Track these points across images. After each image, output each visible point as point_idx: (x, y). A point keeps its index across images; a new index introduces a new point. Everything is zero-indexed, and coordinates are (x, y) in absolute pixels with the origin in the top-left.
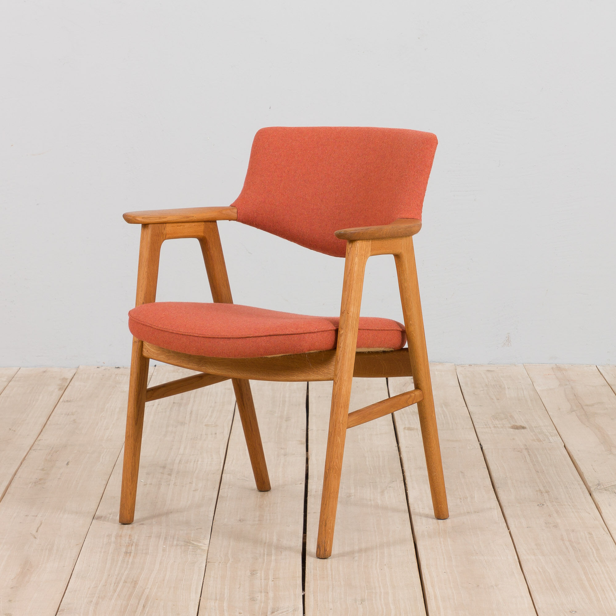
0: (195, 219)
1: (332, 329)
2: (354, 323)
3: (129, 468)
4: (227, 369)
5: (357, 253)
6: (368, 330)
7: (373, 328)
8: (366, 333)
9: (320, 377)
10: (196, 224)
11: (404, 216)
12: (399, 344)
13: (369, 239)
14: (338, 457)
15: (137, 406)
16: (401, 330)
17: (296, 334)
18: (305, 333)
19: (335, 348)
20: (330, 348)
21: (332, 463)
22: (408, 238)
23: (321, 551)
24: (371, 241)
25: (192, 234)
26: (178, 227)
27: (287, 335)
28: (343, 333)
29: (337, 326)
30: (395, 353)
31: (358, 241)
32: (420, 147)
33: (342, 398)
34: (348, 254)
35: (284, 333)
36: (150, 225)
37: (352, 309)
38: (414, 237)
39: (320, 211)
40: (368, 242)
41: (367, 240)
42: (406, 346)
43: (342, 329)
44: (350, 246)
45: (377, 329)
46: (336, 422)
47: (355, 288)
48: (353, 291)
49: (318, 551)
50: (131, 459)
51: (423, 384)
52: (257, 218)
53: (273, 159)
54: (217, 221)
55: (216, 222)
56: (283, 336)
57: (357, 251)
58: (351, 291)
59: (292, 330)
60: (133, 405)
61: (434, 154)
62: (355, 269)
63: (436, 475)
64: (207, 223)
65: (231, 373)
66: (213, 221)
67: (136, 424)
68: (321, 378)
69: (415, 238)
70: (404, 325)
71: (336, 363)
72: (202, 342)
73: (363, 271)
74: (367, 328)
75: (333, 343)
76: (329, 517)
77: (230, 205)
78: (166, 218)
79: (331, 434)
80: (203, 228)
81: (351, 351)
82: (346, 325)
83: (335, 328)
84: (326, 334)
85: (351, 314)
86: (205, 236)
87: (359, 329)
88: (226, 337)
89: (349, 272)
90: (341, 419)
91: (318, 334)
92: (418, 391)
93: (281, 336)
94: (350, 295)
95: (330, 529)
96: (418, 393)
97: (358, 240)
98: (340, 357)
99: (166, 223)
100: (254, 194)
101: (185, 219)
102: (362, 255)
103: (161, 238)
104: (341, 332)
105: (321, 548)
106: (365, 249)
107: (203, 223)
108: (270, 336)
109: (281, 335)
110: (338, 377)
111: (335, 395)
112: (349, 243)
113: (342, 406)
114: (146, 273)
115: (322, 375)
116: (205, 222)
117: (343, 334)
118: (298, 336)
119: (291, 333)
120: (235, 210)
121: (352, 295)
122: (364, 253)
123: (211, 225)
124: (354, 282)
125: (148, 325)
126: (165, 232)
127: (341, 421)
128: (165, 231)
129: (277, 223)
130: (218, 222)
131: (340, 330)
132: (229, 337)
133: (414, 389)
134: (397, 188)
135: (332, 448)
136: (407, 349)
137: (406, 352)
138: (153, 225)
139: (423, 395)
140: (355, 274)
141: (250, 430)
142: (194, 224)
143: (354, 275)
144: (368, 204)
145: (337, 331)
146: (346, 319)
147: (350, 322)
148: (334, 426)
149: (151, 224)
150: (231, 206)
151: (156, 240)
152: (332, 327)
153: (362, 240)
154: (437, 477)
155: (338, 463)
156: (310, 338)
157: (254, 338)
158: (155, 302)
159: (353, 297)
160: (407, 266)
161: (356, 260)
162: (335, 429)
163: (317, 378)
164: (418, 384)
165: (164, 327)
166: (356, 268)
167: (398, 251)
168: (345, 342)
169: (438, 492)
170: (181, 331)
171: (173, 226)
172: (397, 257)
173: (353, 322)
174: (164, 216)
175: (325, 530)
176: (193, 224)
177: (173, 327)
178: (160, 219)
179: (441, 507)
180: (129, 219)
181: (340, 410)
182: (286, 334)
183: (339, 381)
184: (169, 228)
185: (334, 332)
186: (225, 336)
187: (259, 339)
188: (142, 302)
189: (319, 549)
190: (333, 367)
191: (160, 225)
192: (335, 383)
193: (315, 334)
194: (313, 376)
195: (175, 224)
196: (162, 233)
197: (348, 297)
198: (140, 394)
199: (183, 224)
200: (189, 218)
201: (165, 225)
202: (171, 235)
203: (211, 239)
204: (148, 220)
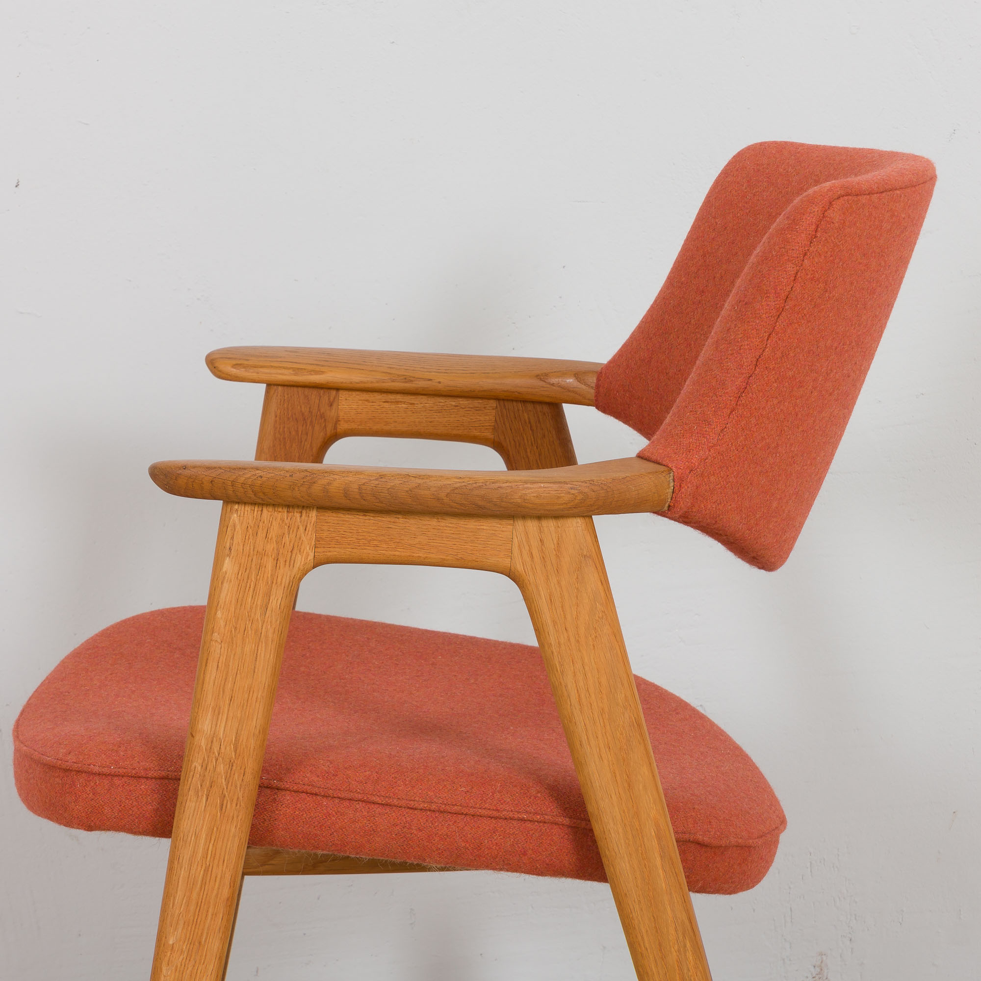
0: (444, 386)
10: (463, 402)
26: (386, 405)
36: (275, 387)
54: (563, 405)
64: (506, 405)
80: (491, 417)
84: (144, 786)
86: (500, 443)
99: (338, 389)
103: (317, 427)
107: (493, 403)
116: (497, 399)
126: (332, 414)
138: (285, 388)
142: (453, 403)
149: (276, 384)
151: (293, 433)
156: (88, 789)
171: (367, 401)
176: (450, 402)
178: (295, 374)
184: (349, 405)
195: (376, 394)
196: (322, 416)
200: (412, 381)
201: (334, 393)
202: (358, 425)
203: (526, 452)
204: (250, 374)
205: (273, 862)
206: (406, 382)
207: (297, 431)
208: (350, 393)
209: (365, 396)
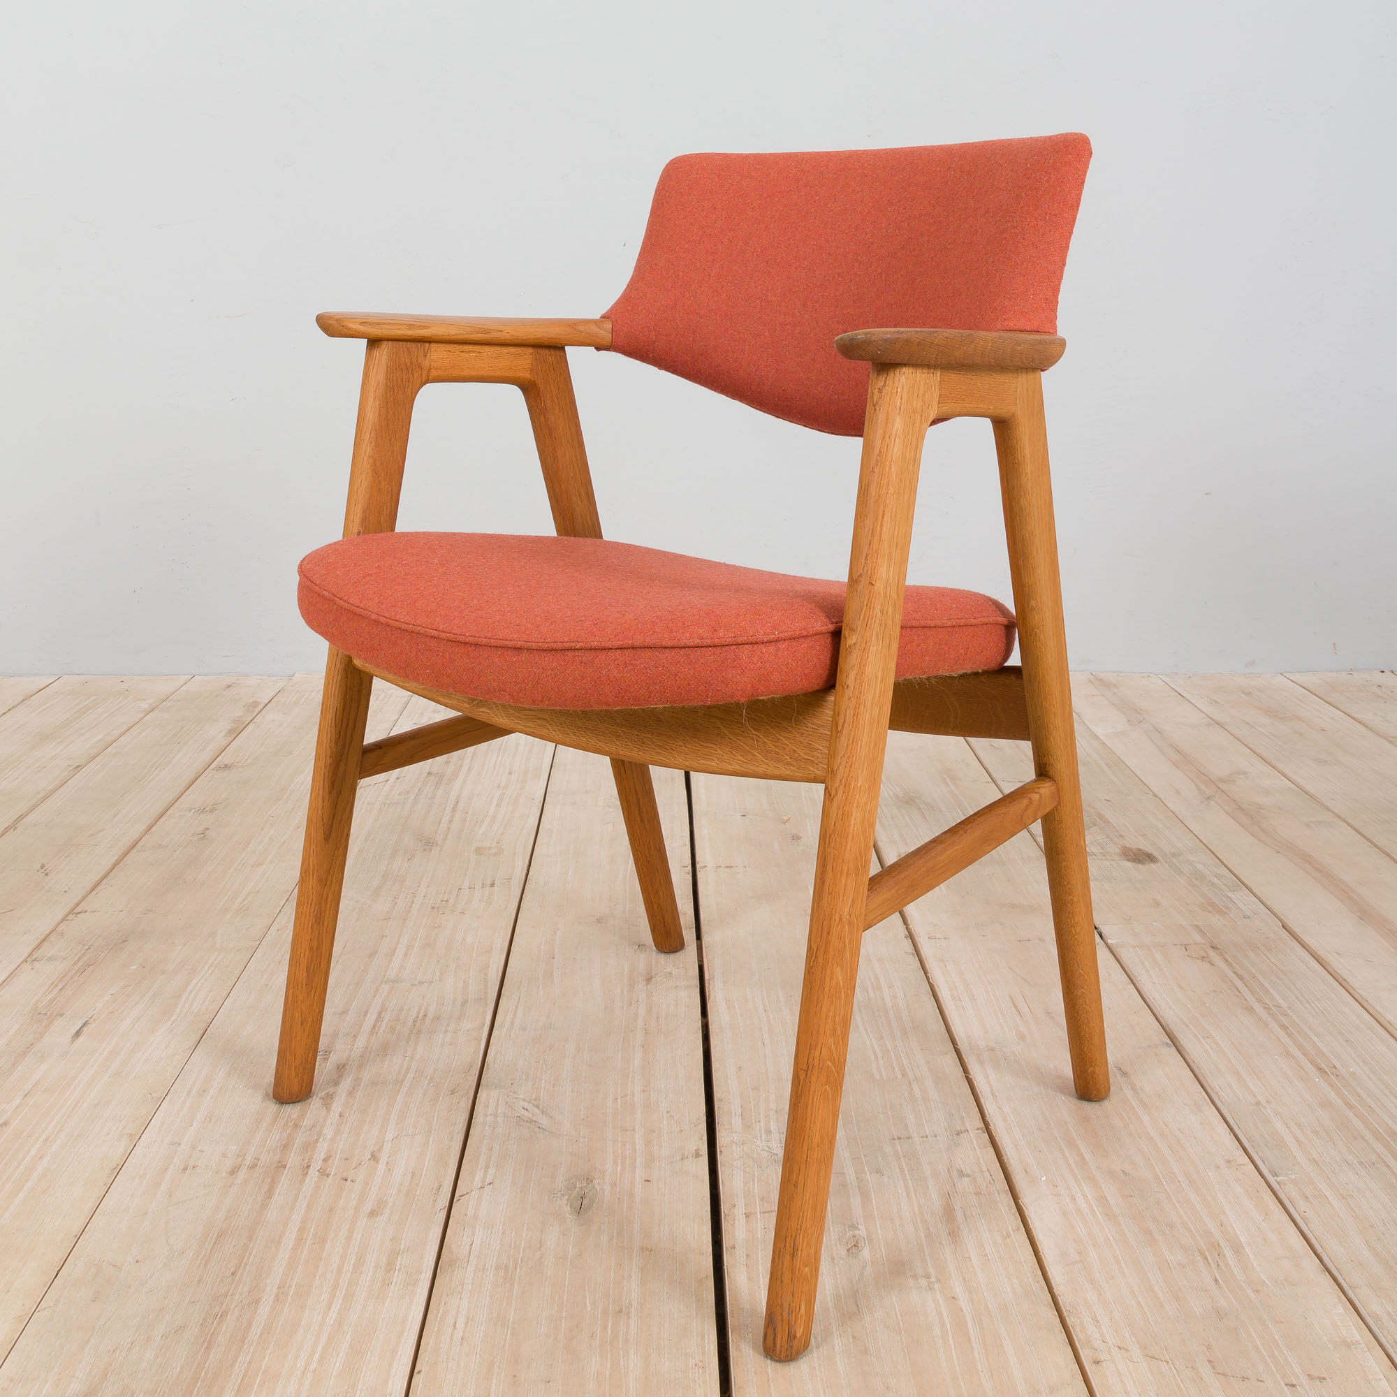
0: (508, 336)
1: (824, 629)
2: (890, 612)
3: (302, 955)
4: (539, 719)
5: (901, 404)
6: (924, 627)
7: (939, 623)
8: (919, 636)
9: (784, 771)
10: (512, 350)
11: (1011, 325)
12: (999, 659)
13: (935, 367)
14: (834, 1030)
15: (330, 793)
16: (1005, 621)
17: (710, 647)
18: (740, 642)
19: (830, 683)
20: (816, 688)
21: (818, 1052)
22: (1031, 376)
23: (779, 1336)
24: (939, 374)
25: (498, 373)
27: (684, 647)
28: (854, 644)
29: (837, 619)
30: (982, 679)
31: (904, 369)
32: (1050, 159)
33: (848, 846)
34: (874, 406)
35: (675, 643)
36: (386, 342)
37: (884, 572)
38: (1045, 376)
39: (799, 328)
40: (932, 375)
41: (928, 366)
42: (1015, 660)
43: (852, 630)
44: (881, 383)
45: (950, 623)
46: (831, 919)
47: (894, 509)
48: (886, 517)
49: (768, 1336)
50: (310, 930)
51: (1059, 766)
52: (657, 344)
53: (696, 215)
54: (566, 347)
55: (563, 349)
56: (674, 652)
57: (901, 399)
58: (880, 517)
59: (701, 631)
60: (321, 791)
61: (1085, 175)
62: (893, 451)
63: (1083, 993)
64: (541, 351)
65: (547, 731)
66: (555, 348)
67: (327, 840)
68: (788, 773)
69: (1048, 378)
70: (1014, 612)
71: (834, 733)
72: (447, 655)
73: (916, 460)
74: (923, 623)
75: (825, 674)
76: (804, 1227)
77: (600, 316)
78: (427, 327)
79: (816, 957)
80: (529, 361)
81: (879, 697)
82: (864, 619)
83: (831, 627)
84: (805, 644)
85: (879, 586)
86: (534, 381)
87: (902, 627)
88: (510, 644)
89: (877, 461)
90: (847, 909)
91: (782, 646)
92: (1048, 784)
93: (667, 650)
94: (879, 528)
95: (806, 1266)
96: (1046, 789)
97: (905, 365)
98: (846, 715)
99: (430, 342)
100: (652, 290)
101: (479, 335)
102: (915, 412)
103: (417, 376)
104: (850, 639)
105: (779, 1329)
106: (924, 395)
107: (530, 350)
108: (633, 648)
109: (666, 648)
110: (839, 777)
111: (830, 835)
112: (878, 374)
113: (848, 870)
114: (371, 461)
115: (793, 766)
116: (534, 346)
117: (858, 646)
118: (718, 651)
119: (697, 641)
120: (609, 326)
121: (884, 529)
122: (919, 406)
123: (550, 356)
124: (891, 489)
125: (326, 594)
126: (426, 363)
127: (846, 917)
128: (427, 361)
129: (702, 355)
130: (569, 350)
131: (845, 632)
132: (519, 644)
133: (1034, 777)
134: (991, 260)
135: (817, 1003)
136: (1016, 671)
137: (1013, 678)
138: (394, 342)
139: (1058, 795)
140: (893, 466)
141: (638, 819)
143: (890, 468)
144: (914, 308)
145: (837, 635)
146: (865, 603)
147: (878, 610)
148: (825, 934)
149: (388, 340)
150: (603, 317)
151: (400, 382)
152: (822, 625)
153: (916, 365)
154: (1087, 1000)
155: (836, 1048)
156: (755, 659)
157: (587, 653)
158: (393, 529)
159: (885, 536)
160: (1027, 452)
161: (898, 424)
162: (828, 943)
163: (777, 772)
164: (1046, 764)
165: (362, 605)
166: (896, 449)
167: (1004, 410)
168: (861, 672)
169: (1087, 1036)
170: (398, 617)
171: (449, 351)
172: (1003, 428)
173: (885, 611)
174: (423, 324)
175: (793, 1271)
176: (505, 350)
177: (382, 604)
178: (411, 330)
179: (1094, 1072)
180: (332, 326)
181: (843, 881)
182: (682, 645)
183: (840, 792)
184: (438, 355)
185: (829, 640)
186: (506, 642)
187: (602, 656)
188: (356, 531)
189: (770, 1331)
190: (825, 743)
191: (414, 345)
192: (829, 796)
193: (772, 648)
194: (765, 766)
195: (455, 345)
196: (420, 366)
197: (872, 535)
198: (341, 760)
199: (477, 348)
200: (490, 332)
201: (427, 345)
202: (444, 372)
203: (550, 387)
204: (375, 330)
205: (383, 762)
206: (486, 333)
207: (402, 380)
208: (439, 345)
209: (448, 347)
